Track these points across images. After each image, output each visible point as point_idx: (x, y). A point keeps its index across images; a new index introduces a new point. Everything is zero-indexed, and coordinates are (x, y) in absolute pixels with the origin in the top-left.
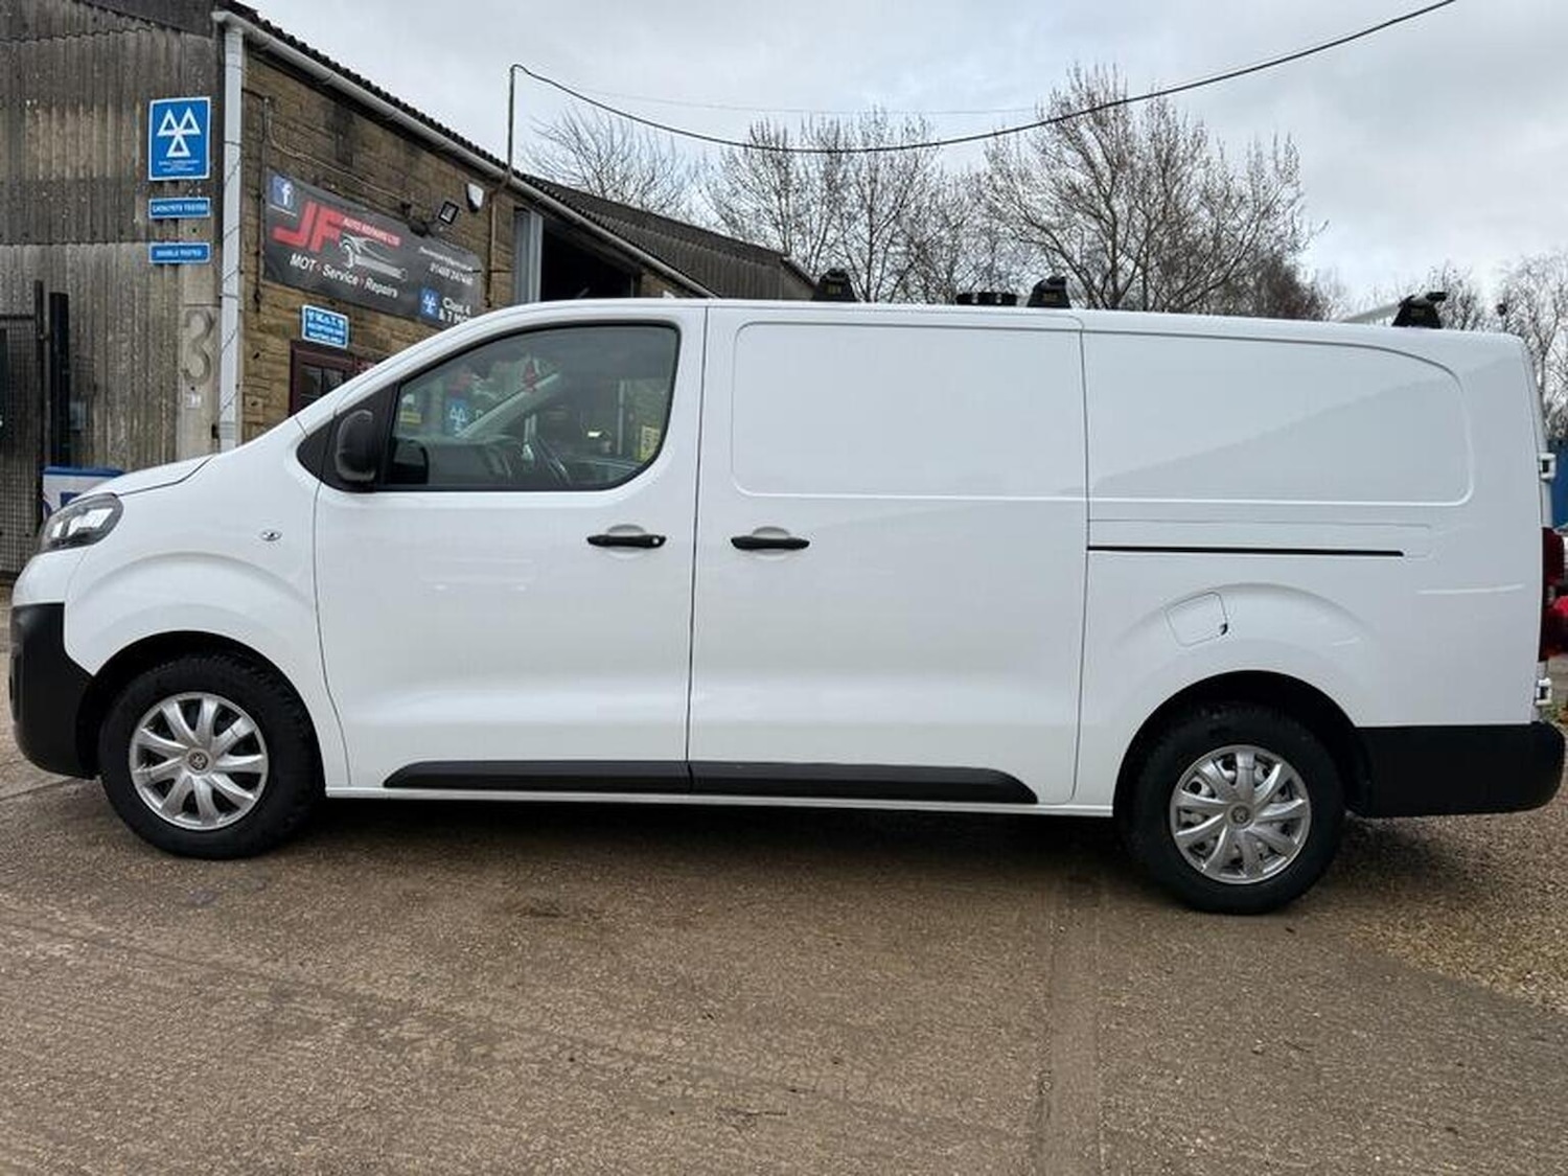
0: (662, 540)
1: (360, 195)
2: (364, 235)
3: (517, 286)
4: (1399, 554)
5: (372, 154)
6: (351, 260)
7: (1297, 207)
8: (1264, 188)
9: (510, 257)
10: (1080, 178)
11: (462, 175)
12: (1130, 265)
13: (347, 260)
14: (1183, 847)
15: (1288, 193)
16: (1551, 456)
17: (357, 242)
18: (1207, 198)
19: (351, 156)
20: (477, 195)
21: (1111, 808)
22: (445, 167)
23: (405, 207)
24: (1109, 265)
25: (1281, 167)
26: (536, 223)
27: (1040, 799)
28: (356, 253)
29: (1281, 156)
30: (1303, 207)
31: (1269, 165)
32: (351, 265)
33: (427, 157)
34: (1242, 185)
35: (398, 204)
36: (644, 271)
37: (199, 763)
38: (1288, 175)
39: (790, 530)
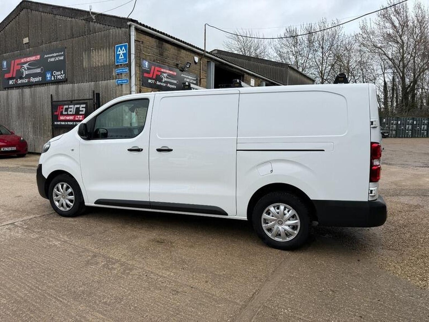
0: (142, 150)
1: (166, 63)
2: (167, 73)
3: (208, 82)
4: (323, 150)
5: (168, 52)
6: (164, 79)
9: (206, 75)
11: (192, 55)
12: (409, 56)
13: (162, 80)
14: (264, 229)
17: (165, 75)
19: (163, 53)
20: (197, 59)
21: (246, 218)
22: (187, 53)
23: (177, 64)
26: (213, 64)
27: (229, 215)
28: (165, 78)
32: (164, 81)
33: (183, 51)
35: (176, 64)
36: (245, 74)
37: (63, 197)
39: (169, 147)
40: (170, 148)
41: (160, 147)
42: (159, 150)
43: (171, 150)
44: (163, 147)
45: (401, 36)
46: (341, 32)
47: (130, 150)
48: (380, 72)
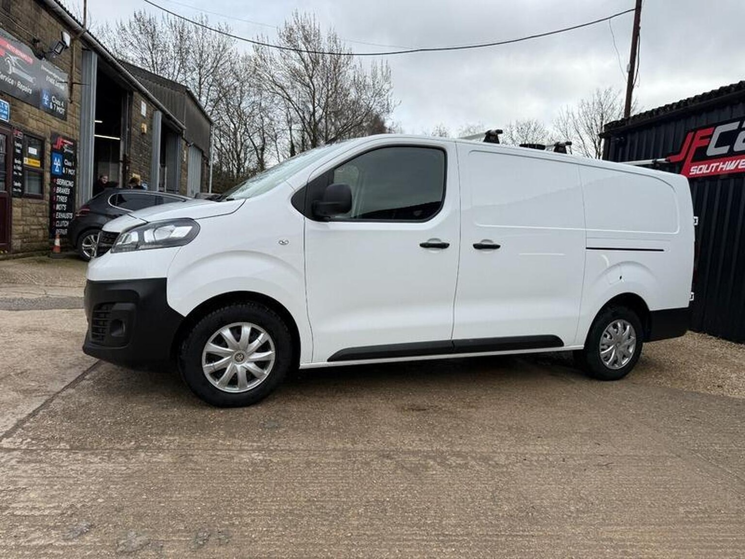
0: (448, 245)
1: (14, 31)
2: (17, 56)
3: (83, 93)
4: (662, 250)
5: (19, 7)
6: (10, 70)
7: (390, 93)
8: (378, 82)
9: (80, 76)
10: (299, 66)
11: (60, 26)
12: (321, 111)
13: (8, 70)
14: (602, 357)
15: (386, 86)
16: (697, 218)
17: (13, 59)
18: (356, 83)
19: (9, 6)
20: (67, 38)
21: (583, 346)
22: (53, 21)
23: (35, 41)
24: (312, 110)
25: (384, 74)
26: (95, 57)
27: (565, 344)
28: (13, 65)
29: (384, 69)
30: (392, 94)
31: (379, 73)
32: (10, 73)
33: (44, 13)
34: (369, 81)
35: (32, 39)
36: (134, 89)
37: (240, 358)
38: (387, 79)
39: (494, 241)
40: (496, 243)
41: (478, 242)
42: (478, 247)
43: (497, 247)
44: (483, 241)
45: (311, 78)
46: (232, 48)
47: (423, 245)
48: (283, 125)
